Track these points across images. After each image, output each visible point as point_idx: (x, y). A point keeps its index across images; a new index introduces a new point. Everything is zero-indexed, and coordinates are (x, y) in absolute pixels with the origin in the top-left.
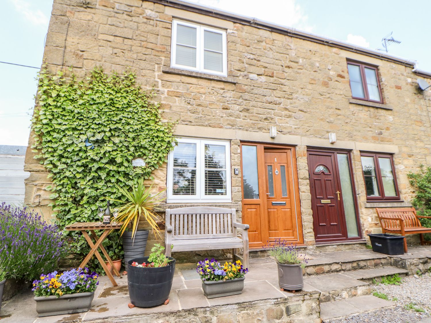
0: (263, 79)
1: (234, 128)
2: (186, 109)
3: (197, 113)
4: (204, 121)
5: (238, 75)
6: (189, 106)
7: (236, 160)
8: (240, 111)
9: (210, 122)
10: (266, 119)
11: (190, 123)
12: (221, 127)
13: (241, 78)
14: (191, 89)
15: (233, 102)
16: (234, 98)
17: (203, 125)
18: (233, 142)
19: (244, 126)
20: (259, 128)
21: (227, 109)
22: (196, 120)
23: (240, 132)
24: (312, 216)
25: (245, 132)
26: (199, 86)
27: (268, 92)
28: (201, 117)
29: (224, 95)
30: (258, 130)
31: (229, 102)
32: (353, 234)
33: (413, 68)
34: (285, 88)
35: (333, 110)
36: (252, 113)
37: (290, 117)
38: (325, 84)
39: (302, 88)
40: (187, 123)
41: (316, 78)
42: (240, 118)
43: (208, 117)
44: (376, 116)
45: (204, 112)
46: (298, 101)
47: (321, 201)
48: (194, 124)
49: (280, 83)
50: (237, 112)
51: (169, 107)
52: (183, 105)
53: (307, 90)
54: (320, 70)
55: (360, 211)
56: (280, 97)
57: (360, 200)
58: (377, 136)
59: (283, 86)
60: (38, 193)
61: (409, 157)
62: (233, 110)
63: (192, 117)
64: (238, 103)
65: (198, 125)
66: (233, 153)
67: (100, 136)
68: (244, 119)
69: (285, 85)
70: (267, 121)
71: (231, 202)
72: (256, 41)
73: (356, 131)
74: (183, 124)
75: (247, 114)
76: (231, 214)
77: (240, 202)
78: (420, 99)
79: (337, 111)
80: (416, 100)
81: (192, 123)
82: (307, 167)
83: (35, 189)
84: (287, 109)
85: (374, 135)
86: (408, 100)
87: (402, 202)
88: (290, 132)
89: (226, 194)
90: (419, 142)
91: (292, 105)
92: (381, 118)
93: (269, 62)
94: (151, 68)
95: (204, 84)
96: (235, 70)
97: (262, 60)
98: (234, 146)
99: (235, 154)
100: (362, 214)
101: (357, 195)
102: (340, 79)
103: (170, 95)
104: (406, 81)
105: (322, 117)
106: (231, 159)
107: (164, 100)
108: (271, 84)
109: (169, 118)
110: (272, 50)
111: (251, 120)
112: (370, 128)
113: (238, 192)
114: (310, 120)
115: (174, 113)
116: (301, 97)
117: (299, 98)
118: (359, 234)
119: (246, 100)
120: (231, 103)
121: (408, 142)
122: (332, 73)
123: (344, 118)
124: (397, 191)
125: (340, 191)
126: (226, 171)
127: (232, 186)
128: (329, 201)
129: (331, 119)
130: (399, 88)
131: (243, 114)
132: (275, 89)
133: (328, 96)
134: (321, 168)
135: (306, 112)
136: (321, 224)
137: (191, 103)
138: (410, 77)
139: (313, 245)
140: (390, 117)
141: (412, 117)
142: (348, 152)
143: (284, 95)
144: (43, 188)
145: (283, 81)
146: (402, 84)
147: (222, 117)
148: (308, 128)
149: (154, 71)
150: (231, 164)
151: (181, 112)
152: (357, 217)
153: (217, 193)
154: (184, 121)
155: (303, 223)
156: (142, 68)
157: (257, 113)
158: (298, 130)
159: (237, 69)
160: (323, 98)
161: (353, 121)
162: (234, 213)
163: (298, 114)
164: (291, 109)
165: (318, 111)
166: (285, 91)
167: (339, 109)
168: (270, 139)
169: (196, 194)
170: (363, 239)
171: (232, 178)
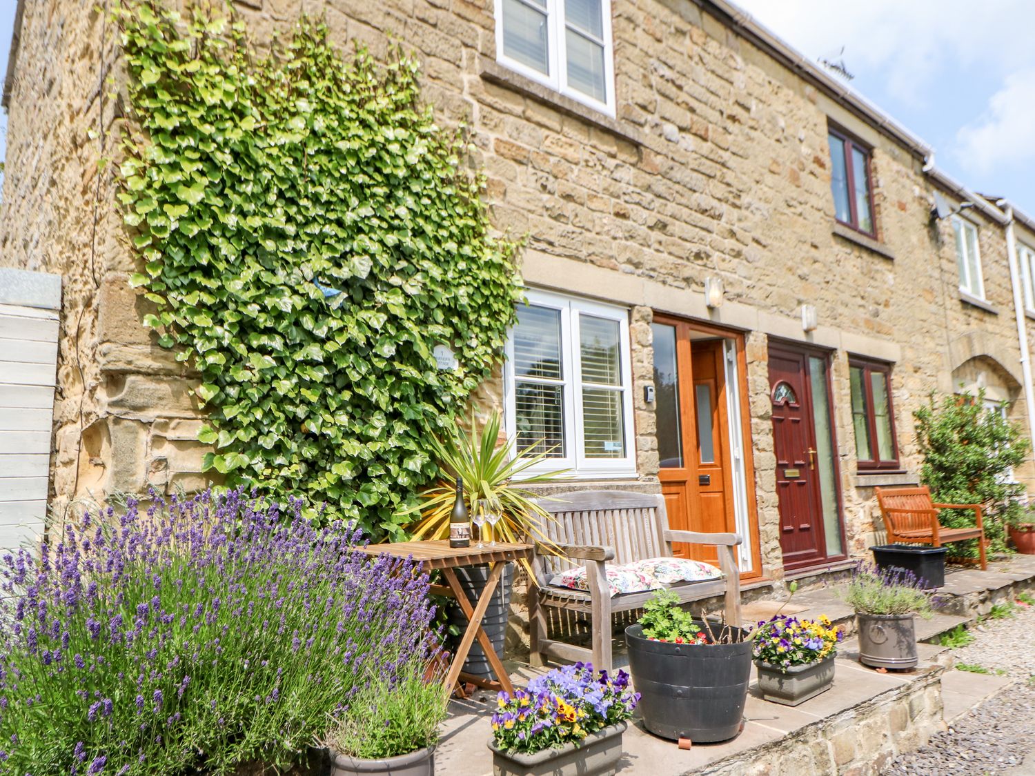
0: (689, 141)
1: (640, 271)
2: (541, 204)
3: (562, 220)
4: (578, 245)
5: (642, 121)
6: (546, 196)
7: (645, 364)
8: (650, 227)
9: (592, 249)
10: (698, 256)
11: (550, 248)
12: (614, 269)
13: (647, 129)
14: (547, 142)
15: (637, 198)
16: (635, 186)
17: (577, 258)
18: (639, 311)
19: (658, 269)
20: (687, 280)
21: (624, 216)
22: (564, 241)
23: (651, 285)
24: (777, 509)
25: (660, 285)
26: (564, 139)
27: (697, 180)
28: (573, 233)
29: (617, 175)
30: (683, 284)
31: (627, 198)
32: (832, 550)
33: (924, 163)
34: (730, 177)
35: (807, 247)
36: (672, 235)
37: (738, 254)
38: (795, 179)
39: (758, 182)
40: (543, 246)
41: (780, 160)
42: (649, 246)
43: (587, 234)
44: (870, 271)
45: (578, 219)
46: (751, 216)
47: (784, 473)
48: (558, 250)
49: (719, 160)
50: (644, 228)
51: (502, 190)
52: (531, 191)
53: (766, 189)
54: (786, 139)
55: (845, 494)
56: (720, 200)
57: (848, 469)
58: (872, 318)
59: (725, 170)
60: (158, 453)
61: (916, 372)
62: (634, 221)
63: (555, 231)
64: (644, 203)
65: (566, 256)
66: (639, 343)
67: (360, 267)
68: (658, 251)
69: (728, 168)
70: (700, 262)
71: (637, 476)
72: (673, 30)
73: (842, 303)
74: (535, 249)
75: (663, 237)
76: (655, 508)
77: (656, 477)
78: (931, 238)
79: (813, 250)
80: (927, 239)
81: (555, 249)
82: (768, 388)
83: (145, 436)
84: (733, 234)
85: (867, 316)
86: (914, 239)
87: (905, 473)
88: (739, 296)
89: (625, 456)
90: (927, 339)
91: (742, 225)
92: (878, 276)
93: (700, 97)
94: (451, 54)
95: (576, 133)
96: (637, 104)
97: (686, 88)
98: (639, 323)
99: (643, 346)
100: (850, 501)
101: (841, 459)
102: (818, 170)
103: (502, 155)
104: (913, 191)
105: (790, 263)
106: (632, 358)
107: (489, 168)
108: (703, 160)
109: (503, 225)
110: (704, 64)
111: (670, 253)
112: (863, 298)
113: (652, 450)
114: (772, 269)
115: (515, 214)
116: (756, 204)
117: (752, 208)
118: (843, 548)
119: (659, 196)
120: (631, 200)
121: (913, 339)
122: (804, 149)
123: (824, 270)
124: (895, 450)
125: (815, 448)
126: (622, 392)
127: (636, 434)
128: (797, 471)
129: (804, 270)
130: (902, 207)
131: (656, 235)
132: (713, 174)
133: (799, 209)
134: (783, 390)
135: (764, 246)
136: (786, 528)
137: (549, 187)
138: (918, 185)
139: (780, 578)
140: (890, 276)
141: (920, 280)
142: (826, 354)
143: (726, 195)
144: (171, 434)
145: (726, 156)
146: (907, 198)
147: (615, 238)
148: (768, 287)
149: (458, 66)
150: (633, 374)
151: (529, 211)
152: (839, 510)
153: (607, 452)
154: (538, 240)
155: (761, 528)
156: (428, 50)
157: (680, 238)
158: (754, 294)
159: (640, 101)
160: (791, 215)
161: (838, 278)
162: (662, 507)
163: (751, 250)
164: (740, 234)
165: (783, 245)
166: (728, 185)
167: (815, 247)
168: (706, 310)
169: (565, 456)
170: (850, 560)
171: (637, 412)
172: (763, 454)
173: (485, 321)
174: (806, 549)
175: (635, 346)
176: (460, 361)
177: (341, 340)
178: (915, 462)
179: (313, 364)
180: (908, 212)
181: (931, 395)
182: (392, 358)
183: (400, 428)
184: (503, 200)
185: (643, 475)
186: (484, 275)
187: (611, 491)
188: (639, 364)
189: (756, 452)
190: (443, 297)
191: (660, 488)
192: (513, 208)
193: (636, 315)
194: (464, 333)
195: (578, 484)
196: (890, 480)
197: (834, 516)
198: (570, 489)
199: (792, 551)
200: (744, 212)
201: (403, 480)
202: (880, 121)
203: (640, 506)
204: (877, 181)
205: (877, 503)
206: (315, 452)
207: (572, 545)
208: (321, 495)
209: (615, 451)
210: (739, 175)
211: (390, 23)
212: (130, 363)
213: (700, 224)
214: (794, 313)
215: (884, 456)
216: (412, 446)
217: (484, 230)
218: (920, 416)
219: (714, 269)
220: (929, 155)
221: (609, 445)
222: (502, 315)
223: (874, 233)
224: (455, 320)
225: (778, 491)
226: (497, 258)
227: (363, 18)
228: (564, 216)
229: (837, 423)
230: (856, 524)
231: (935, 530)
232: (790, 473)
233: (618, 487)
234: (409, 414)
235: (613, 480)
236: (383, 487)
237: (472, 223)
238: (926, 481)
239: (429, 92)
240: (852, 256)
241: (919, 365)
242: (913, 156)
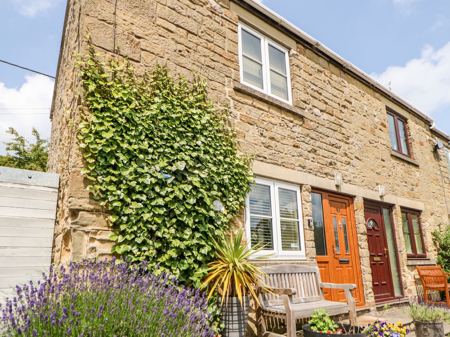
0: (325, 116)
1: (305, 170)
2: (260, 141)
3: (270, 148)
4: (277, 159)
5: (304, 107)
6: (262, 138)
7: (308, 210)
8: (309, 152)
9: (283, 160)
10: (331, 164)
11: (264, 160)
12: (293, 169)
13: (306, 111)
14: (263, 116)
15: (303, 139)
16: (302, 134)
17: (277, 164)
18: (305, 187)
19: (313, 169)
20: (326, 174)
21: (297, 147)
22: (271, 157)
23: (310, 176)
24: (371, 275)
25: (314, 176)
26: (270, 115)
27: (330, 132)
28: (275, 153)
29: (294, 130)
30: (324, 176)
31: (298, 139)
32: (397, 294)
33: (431, 126)
34: (344, 131)
35: (380, 161)
36: (319, 155)
37: (349, 163)
38: (373, 132)
39: (356, 133)
40: (262, 159)
41: (366, 124)
42: (309, 160)
43: (281, 154)
44: (408, 171)
45: (277, 148)
46: (354, 147)
47: (373, 259)
48: (269, 161)
49: (339, 124)
50: (306, 152)
51: (243, 136)
52: (256, 136)
53: (360, 136)
54: (368, 115)
55: (402, 268)
56: (339, 140)
57: (403, 258)
58: (410, 191)
59: (341, 128)
60: (92, 245)
61: (432, 215)
62: (302, 149)
63: (267, 153)
64: (306, 141)
65: (272, 163)
66: (305, 200)
67: (181, 166)
68: (312, 161)
69: (343, 127)
70: (332, 166)
71: (306, 259)
72: (316, 70)
73: (396, 185)
74: (258, 160)
75: (315, 156)
76: (315, 273)
77: (315, 259)
78: (435, 157)
79: (382, 162)
80: (433, 158)
81: (267, 160)
82: (365, 221)
83: (86, 238)
84: (346, 154)
85: (408, 190)
86: (428, 158)
87: (429, 260)
88: (350, 181)
89: (300, 250)
90: (436, 201)
91: (350, 151)
92: (412, 173)
93: (329, 98)
94: (221, 80)
95: (275, 112)
96: (301, 100)
97: (323, 94)
98: (305, 192)
99: (307, 202)
100: (404, 272)
101: (399, 253)
102: (383, 128)
103: (243, 121)
104: (426, 137)
105: (372, 167)
106: (302, 207)
107: (237, 126)
108: (332, 124)
109: (244, 150)
110: (331, 84)
111: (318, 163)
112: (406, 182)
113: (313, 247)
114: (364, 170)
115: (249, 145)
116: (356, 142)
117: (354, 144)
118: (402, 293)
119: (313, 139)
120: (300, 140)
121: (430, 200)
122: (377, 120)
123: (388, 170)
124: (424, 249)
125: (387, 248)
126: (298, 222)
127: (305, 240)
128: (379, 258)
129: (379, 170)
130: (422, 144)
131: (311, 155)
132: (336, 130)
133: (375, 144)
134: (371, 222)
135: (360, 160)
136: (375, 283)
137: (264, 134)
138: (428, 135)
139: (373, 306)
140: (418, 173)
141: (431, 175)
142: (390, 207)
143: (343, 138)
144: (98, 237)
145: (342, 122)
146: (424, 140)
147: (293, 156)
148: (363, 177)
149: (224, 85)
150: (303, 214)
151: (255, 144)
152: (399, 276)
153: (292, 248)
154: (259, 156)
155: (364, 283)
156: (211, 78)
157: (322, 156)
158: (356, 180)
159: (303, 99)
160: (372, 147)
161: (394, 174)
162: (318, 272)
163: (355, 162)
164: (349, 155)
165: (369, 160)
166: (343, 134)
167: (383, 161)
168: (335, 187)
169: (273, 249)
170: (406, 298)
171: (305, 231)
172: (363, 250)
173: (236, 190)
174: (385, 293)
175: (304, 202)
176: (225, 207)
177: (172, 196)
178: (433, 255)
179: (160, 207)
180: (424, 146)
181: (439, 225)
182: (194, 205)
183: (198, 235)
184: (244, 140)
185: (308, 258)
186: (236, 170)
187: (294, 265)
188: (306, 210)
189: (360, 249)
190: (217, 179)
191: (317, 264)
192: (248, 143)
193: (304, 189)
194: (227, 195)
195: (279, 262)
196: (422, 262)
197: (397, 279)
198: (275, 264)
199: (378, 294)
200: (350, 145)
201: (200, 258)
202: (410, 108)
203: (308, 272)
204: (410, 133)
205: (417, 273)
206: (160, 245)
207: (277, 288)
208: (163, 264)
209: (296, 248)
210: (348, 130)
211: (195, 67)
212: (81, 206)
213: (331, 150)
214: (375, 189)
215: (419, 252)
216: (203, 243)
217: (235, 152)
218: (434, 234)
219: (338, 169)
220: (432, 122)
221: (293, 245)
222: (244, 187)
223: (409, 155)
224: (223, 189)
225: (371, 267)
226: (241, 163)
227: (183, 65)
228: (271, 146)
229: (397, 237)
230: (408, 282)
231: (446, 285)
232: (376, 259)
233: (297, 263)
234: (202, 229)
235: (295, 260)
236: (191, 261)
237: (230, 148)
238: (439, 263)
239: (211, 95)
240: (400, 165)
241: (433, 212)
242: (425, 123)
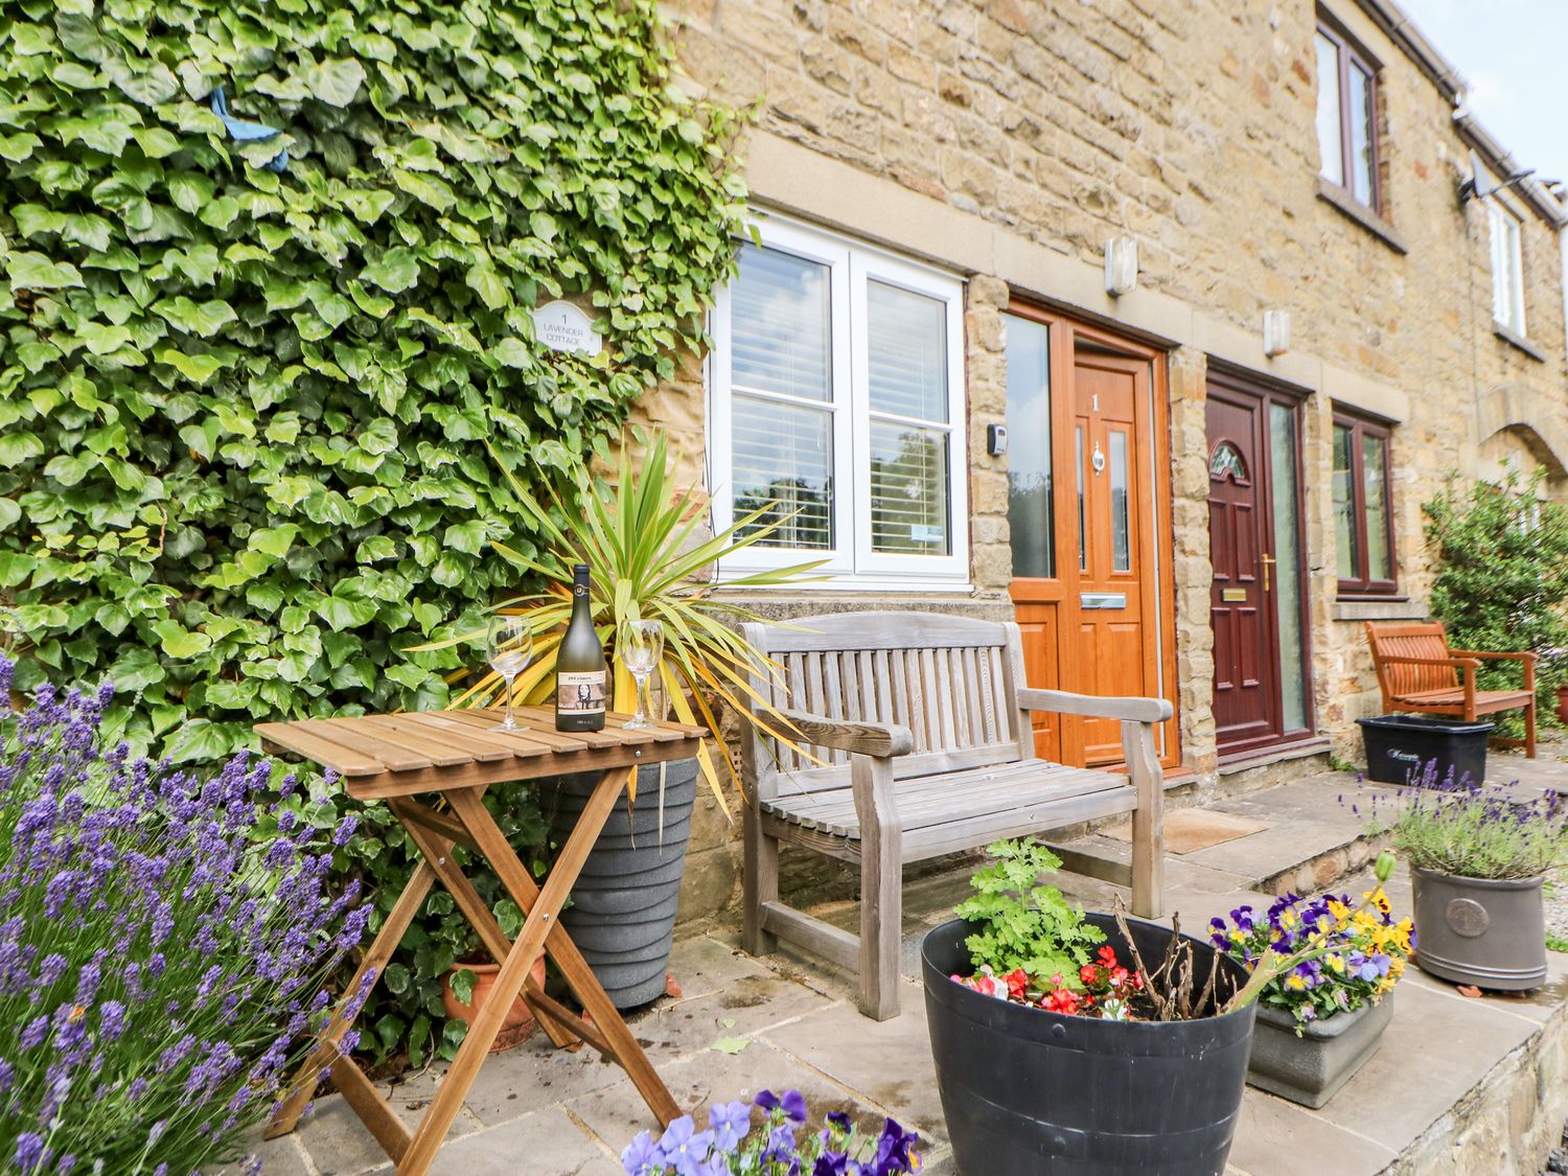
1: (987, 211)
2: (792, 46)
3: (838, 86)
4: (869, 141)
6: (803, 34)
7: (992, 384)
8: (1008, 131)
9: (894, 153)
10: (1094, 198)
11: (808, 137)
12: (937, 197)
15: (986, 73)
16: (984, 48)
17: (866, 166)
18: (984, 286)
19: (1022, 212)
20: (1071, 238)
21: (959, 100)
22: (839, 129)
23: (1007, 238)
24: (1209, 654)
25: (1024, 241)
27: (1100, 63)
28: (858, 115)
29: (948, 20)
30: (1066, 246)
31: (967, 67)
32: (1292, 722)
33: (1455, 107)
34: (1154, 66)
35: (1277, 214)
36: (1048, 153)
37: (1162, 207)
38: (1262, 92)
39: (1201, 85)
40: (797, 130)
41: (1240, 56)
42: (1006, 166)
43: (888, 124)
44: (1370, 269)
45: (869, 91)
46: (1187, 143)
47: (1223, 594)
48: (827, 144)
49: (1138, 32)
50: (998, 131)
51: (710, 3)
52: (773, 16)
53: (1214, 100)
54: (1250, 19)
55: (1315, 632)
56: (1135, 104)
57: (1324, 593)
58: (1369, 347)
59: (1146, 52)
61: (1428, 440)
62: (980, 114)
63: (819, 105)
64: (999, 84)
65: (842, 158)
66: (981, 343)
67: (336, 84)
68: (1020, 176)
69: (1151, 49)
70: (1099, 212)
71: (970, 588)
73: (1326, 316)
74: (778, 134)
75: (1033, 155)
76: (1002, 648)
77: (1005, 592)
78: (1459, 230)
79: (1285, 220)
80: (1452, 231)
81: (822, 142)
82: (1205, 448)
84: (1156, 168)
85: (1363, 342)
86: (1436, 226)
87: (1405, 601)
88: (1162, 281)
89: (949, 552)
90: (1447, 391)
91: (1172, 156)
92: (1382, 279)
98: (983, 308)
99: (988, 350)
100: (1323, 643)
101: (1311, 574)
102: (1298, 85)
104: (1437, 149)
105: (1248, 236)
106: (967, 372)
108: (1109, 25)
109: (710, 74)
111: (1044, 186)
112: (1357, 311)
113: (1000, 542)
114: (1219, 241)
115: (737, 55)
116: (1197, 123)
117: (1190, 129)
118: (1308, 718)
119: (1028, 77)
120: (973, 73)
121: (1428, 387)
122: (1278, 45)
123: (1302, 256)
124: (1392, 565)
125: (1272, 555)
126: (947, 437)
127: (970, 513)
128: (1243, 591)
129: (1271, 251)
130: (1421, 172)
131: (1017, 148)
132: (1125, 55)
133: (1267, 145)
134: (1226, 456)
135: (1208, 200)
136: (1221, 686)
137: (811, 15)
138: (1445, 140)
139: (1210, 769)
140: (1399, 282)
141: (1441, 294)
142: (1296, 397)
143: (1148, 96)
146: (1429, 161)
147: (941, 141)
148: (1211, 272)
150: (969, 402)
151: (768, 55)
152: (1304, 658)
153: (916, 543)
154: (786, 118)
155: (1182, 685)
157: (1064, 160)
158: (1188, 281)
160: (1253, 153)
161: (1322, 273)
162: (1016, 646)
163: (1187, 203)
164: (1168, 170)
165: (1239, 203)
166: (1151, 79)
167: (1289, 215)
168: (1105, 298)
169: (833, 547)
170: (1318, 738)
171: (976, 472)
172: (1191, 560)
173: (661, 260)
174: (1251, 720)
175: (975, 350)
176: (605, 338)
178: (1421, 584)
180: (1429, 182)
181: (1448, 480)
183: (433, 457)
184: (712, 23)
185: (980, 588)
186: (662, 161)
187: (918, 613)
188: (980, 384)
189: (1179, 557)
190: (556, 189)
191: (1012, 612)
192: (732, 42)
193: (977, 291)
194: (613, 280)
195: (854, 600)
196: (1386, 611)
197: (1297, 667)
198: (837, 608)
199: (1230, 724)
200: (1176, 135)
201: (447, 575)
202: (1396, 19)
203: (973, 643)
204: (1386, 125)
205: (1367, 648)
206: (214, 502)
208: (234, 601)
209: (931, 544)
210: (1170, 65)
213: (1099, 142)
214: (1252, 323)
215: (1376, 575)
216: (467, 498)
217: (662, 72)
218: (1430, 512)
219: (1121, 226)
220: (1464, 92)
221: (920, 532)
222: (699, 249)
223: (1379, 203)
224: (590, 246)
225: (1213, 624)
226: (693, 132)
228: (841, 79)
229: (1309, 515)
230: (1331, 681)
232: (1234, 594)
233: (932, 608)
235: (924, 594)
236: (394, 588)
237: (638, 51)
238: (1437, 613)
240: (1344, 240)
241: (1434, 430)
242: (1440, 92)
